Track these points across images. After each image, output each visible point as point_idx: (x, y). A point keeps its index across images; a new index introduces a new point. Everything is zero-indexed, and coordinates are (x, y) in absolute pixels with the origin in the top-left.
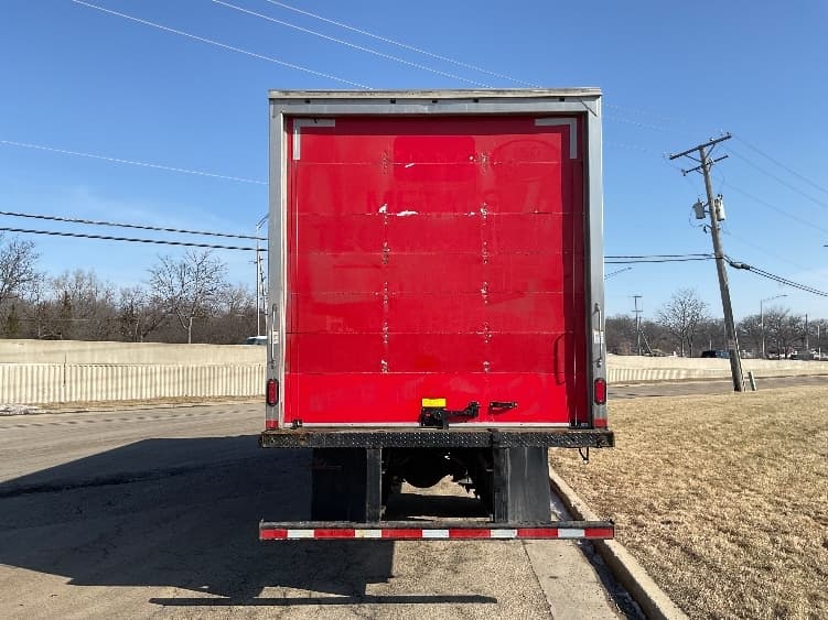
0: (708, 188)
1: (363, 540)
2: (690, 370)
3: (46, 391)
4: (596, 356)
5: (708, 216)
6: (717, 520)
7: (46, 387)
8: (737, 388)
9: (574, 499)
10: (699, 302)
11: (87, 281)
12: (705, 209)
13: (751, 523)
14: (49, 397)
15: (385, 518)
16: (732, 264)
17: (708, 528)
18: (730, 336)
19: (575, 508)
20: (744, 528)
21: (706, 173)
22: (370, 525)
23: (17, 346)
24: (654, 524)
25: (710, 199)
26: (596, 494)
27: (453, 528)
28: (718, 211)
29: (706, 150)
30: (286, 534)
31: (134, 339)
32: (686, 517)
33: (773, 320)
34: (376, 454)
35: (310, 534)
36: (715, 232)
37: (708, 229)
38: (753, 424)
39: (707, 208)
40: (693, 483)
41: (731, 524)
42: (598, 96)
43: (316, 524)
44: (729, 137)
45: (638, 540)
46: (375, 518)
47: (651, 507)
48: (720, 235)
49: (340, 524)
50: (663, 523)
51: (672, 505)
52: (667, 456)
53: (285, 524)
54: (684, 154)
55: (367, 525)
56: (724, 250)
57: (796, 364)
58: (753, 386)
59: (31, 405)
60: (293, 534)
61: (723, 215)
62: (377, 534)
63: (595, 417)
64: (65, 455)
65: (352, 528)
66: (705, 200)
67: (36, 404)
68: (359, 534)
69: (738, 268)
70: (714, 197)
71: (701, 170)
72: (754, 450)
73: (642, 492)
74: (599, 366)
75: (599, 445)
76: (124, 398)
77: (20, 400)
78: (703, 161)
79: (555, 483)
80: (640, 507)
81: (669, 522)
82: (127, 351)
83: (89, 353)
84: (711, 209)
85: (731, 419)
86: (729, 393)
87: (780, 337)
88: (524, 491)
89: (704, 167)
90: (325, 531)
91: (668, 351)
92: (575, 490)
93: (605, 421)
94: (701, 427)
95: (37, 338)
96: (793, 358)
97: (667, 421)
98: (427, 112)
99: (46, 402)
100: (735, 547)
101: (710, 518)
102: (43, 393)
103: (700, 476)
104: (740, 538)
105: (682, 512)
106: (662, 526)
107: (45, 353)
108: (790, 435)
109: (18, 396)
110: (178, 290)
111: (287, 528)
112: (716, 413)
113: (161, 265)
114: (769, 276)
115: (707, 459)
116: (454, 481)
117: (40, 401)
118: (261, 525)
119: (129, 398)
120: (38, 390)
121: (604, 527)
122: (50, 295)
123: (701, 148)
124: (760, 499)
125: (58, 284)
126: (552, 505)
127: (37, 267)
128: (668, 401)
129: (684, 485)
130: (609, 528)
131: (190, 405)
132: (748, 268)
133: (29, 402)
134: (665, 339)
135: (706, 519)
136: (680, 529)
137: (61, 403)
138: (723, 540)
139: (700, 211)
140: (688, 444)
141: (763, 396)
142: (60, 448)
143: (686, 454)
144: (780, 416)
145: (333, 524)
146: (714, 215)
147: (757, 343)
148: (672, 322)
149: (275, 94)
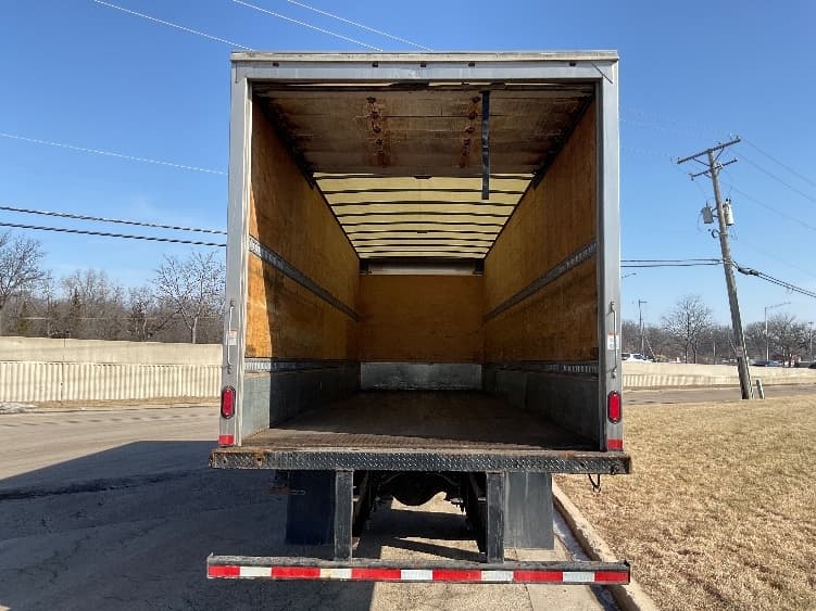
0: (716, 192)
1: (330, 581)
2: (695, 376)
3: (44, 389)
4: (610, 365)
5: (716, 220)
6: (741, 551)
7: (43, 385)
8: (745, 396)
9: (579, 520)
10: (705, 309)
11: (98, 281)
12: (713, 214)
13: (781, 556)
14: (46, 395)
15: (357, 554)
16: (740, 270)
17: (732, 561)
18: (738, 343)
19: (581, 531)
20: (774, 562)
21: (714, 177)
22: (338, 563)
23: (15, 344)
24: (671, 553)
25: (718, 204)
26: (603, 515)
27: (438, 568)
28: (726, 215)
29: (714, 154)
30: (238, 572)
31: (141, 338)
32: (707, 545)
33: (778, 327)
34: (347, 479)
35: (266, 572)
36: (723, 238)
37: (716, 234)
38: (767, 436)
39: (715, 213)
40: (712, 504)
41: (760, 557)
42: (615, 61)
43: (275, 560)
44: (739, 141)
45: (653, 574)
46: (344, 555)
47: (666, 532)
48: (728, 240)
49: (304, 561)
50: (680, 553)
51: (688, 531)
52: (678, 471)
53: (238, 559)
54: (693, 158)
55: (333, 563)
56: (733, 254)
57: (803, 372)
58: (760, 392)
59: (27, 403)
60: (247, 573)
61: (731, 221)
62: (346, 574)
63: (609, 438)
64: (52, 457)
65: (316, 566)
66: (713, 205)
67: (32, 403)
68: (324, 574)
69: (746, 273)
70: (723, 202)
71: (710, 174)
72: (772, 466)
73: (655, 513)
74: (614, 377)
75: (613, 471)
76: (122, 398)
77: (17, 398)
78: (712, 165)
79: (558, 501)
80: (653, 532)
81: (686, 552)
82: (125, 349)
83: (87, 351)
84: (719, 214)
85: (744, 430)
86: (737, 402)
87: (784, 345)
88: (524, 514)
89: (712, 170)
90: (284, 569)
91: (672, 356)
92: (580, 509)
93: (620, 443)
94: (712, 438)
95: (45, 335)
96: (797, 365)
97: (676, 430)
98: (414, 77)
99: (43, 400)
100: (767, 587)
101: (735, 548)
102: (41, 391)
103: (717, 495)
104: (773, 576)
105: (703, 540)
106: (680, 557)
107: (43, 350)
108: (809, 449)
109: (14, 395)
110: (183, 290)
111: (239, 565)
112: (726, 423)
113: (167, 265)
114: (777, 282)
115: (722, 475)
116: (447, 499)
117: (37, 400)
118: (209, 559)
119: (127, 397)
120: (35, 388)
121: (618, 570)
122: (61, 294)
123: (709, 152)
124: (788, 525)
125: (69, 284)
126: (555, 526)
127: (42, 265)
128: (676, 409)
129: (700, 507)
130: (623, 571)
131: (187, 405)
132: (756, 274)
133: (26, 400)
134: (668, 344)
135: (730, 549)
136: (701, 562)
137: (58, 402)
138: (752, 576)
139: (707, 215)
140: (701, 457)
141: (771, 405)
142: (46, 450)
143: (700, 469)
144: (794, 427)
145: (294, 561)
146: (723, 220)
147: (760, 351)
148: (677, 327)
149: (238, 56)
